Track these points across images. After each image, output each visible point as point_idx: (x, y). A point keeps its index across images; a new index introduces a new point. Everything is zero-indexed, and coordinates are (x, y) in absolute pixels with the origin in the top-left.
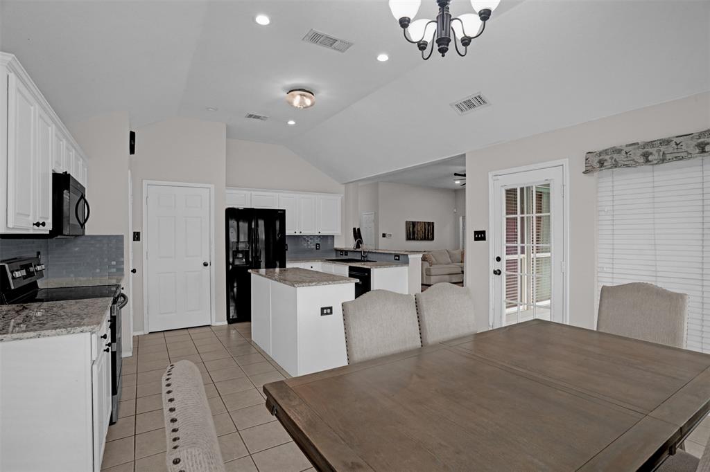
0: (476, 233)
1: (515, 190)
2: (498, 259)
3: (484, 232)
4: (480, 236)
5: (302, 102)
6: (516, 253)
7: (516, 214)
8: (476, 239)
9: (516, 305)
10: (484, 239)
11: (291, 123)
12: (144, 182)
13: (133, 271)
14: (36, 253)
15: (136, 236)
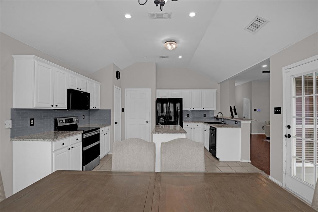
0: (276, 109)
1: (300, 78)
2: (289, 127)
3: (280, 108)
4: (278, 111)
5: (172, 47)
6: (301, 124)
7: (301, 95)
8: (276, 113)
9: (301, 162)
10: (280, 113)
11: (180, 57)
12: (125, 89)
13: (116, 123)
14: (82, 115)
15: (123, 110)
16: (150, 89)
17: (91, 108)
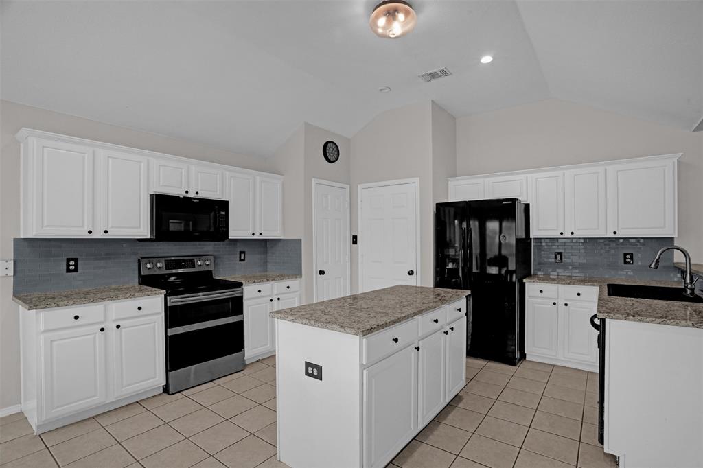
11: (486, 60)
12: (359, 186)
13: (322, 273)
14: (238, 253)
15: (355, 240)
16: (417, 180)
17: (232, 234)
